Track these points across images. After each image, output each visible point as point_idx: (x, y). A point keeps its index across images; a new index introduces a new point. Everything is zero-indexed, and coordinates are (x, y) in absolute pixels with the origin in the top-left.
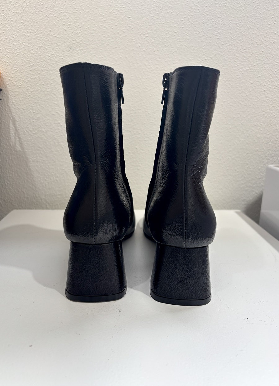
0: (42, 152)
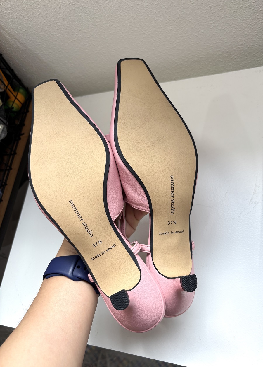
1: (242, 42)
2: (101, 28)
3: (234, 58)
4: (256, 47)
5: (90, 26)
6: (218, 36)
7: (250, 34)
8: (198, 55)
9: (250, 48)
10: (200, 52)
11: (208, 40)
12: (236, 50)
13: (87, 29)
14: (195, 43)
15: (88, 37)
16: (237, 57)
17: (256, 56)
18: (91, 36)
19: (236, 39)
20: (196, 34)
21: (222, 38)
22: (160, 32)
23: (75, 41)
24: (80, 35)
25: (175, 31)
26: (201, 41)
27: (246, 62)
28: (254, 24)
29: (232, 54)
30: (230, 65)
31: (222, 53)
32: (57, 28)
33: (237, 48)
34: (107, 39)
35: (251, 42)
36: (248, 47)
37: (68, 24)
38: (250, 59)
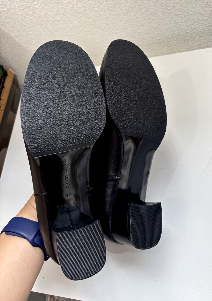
0: (17, 28)
1: (195, 27)
2: (70, 12)
3: (186, 40)
4: (206, 30)
5: (60, 10)
6: (174, 21)
7: (202, 19)
8: (156, 38)
9: (201, 32)
10: (157, 35)
11: (165, 24)
12: (189, 33)
13: (57, 13)
14: (154, 27)
15: (58, 20)
16: (189, 39)
17: (205, 39)
18: (60, 19)
19: (189, 23)
20: (155, 19)
21: (177, 23)
22: (123, 16)
23: (46, 23)
24: (51, 19)
25: (137, 15)
26: (159, 25)
27: (197, 44)
28: (206, 10)
29: (185, 37)
30: (183, 47)
31: (177, 36)
32: (29, 12)
33: (190, 31)
34: (76, 22)
35: (202, 26)
36: (199, 30)
37: (40, 8)
38: (200, 42)
